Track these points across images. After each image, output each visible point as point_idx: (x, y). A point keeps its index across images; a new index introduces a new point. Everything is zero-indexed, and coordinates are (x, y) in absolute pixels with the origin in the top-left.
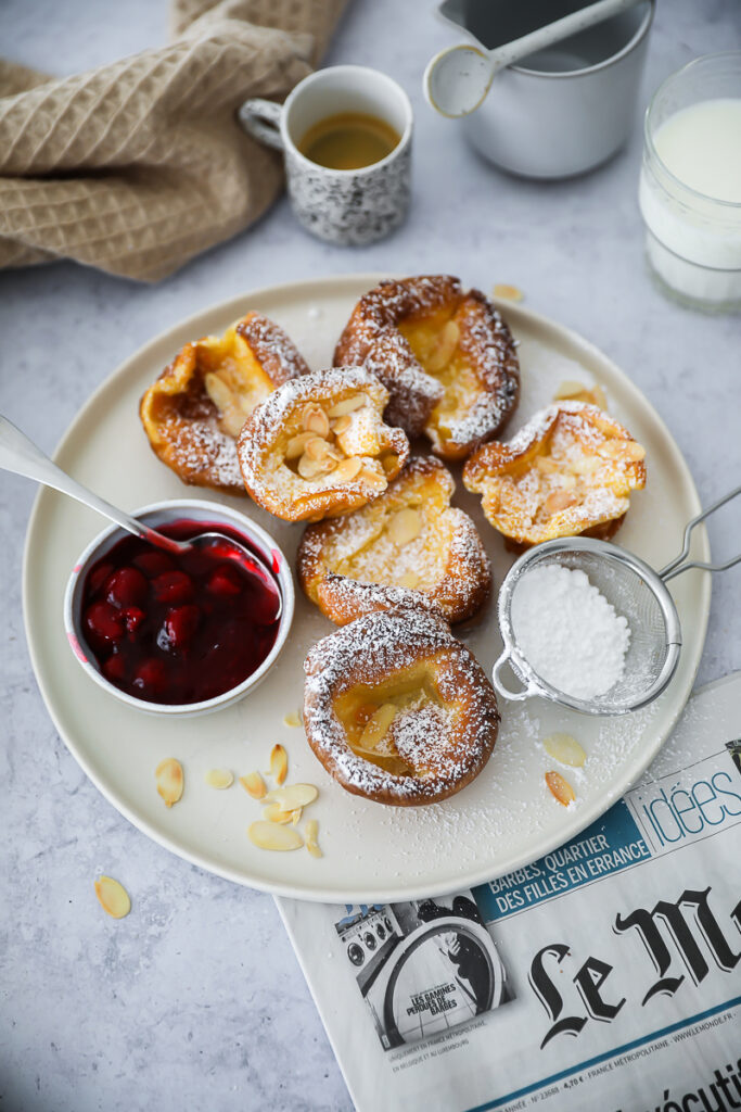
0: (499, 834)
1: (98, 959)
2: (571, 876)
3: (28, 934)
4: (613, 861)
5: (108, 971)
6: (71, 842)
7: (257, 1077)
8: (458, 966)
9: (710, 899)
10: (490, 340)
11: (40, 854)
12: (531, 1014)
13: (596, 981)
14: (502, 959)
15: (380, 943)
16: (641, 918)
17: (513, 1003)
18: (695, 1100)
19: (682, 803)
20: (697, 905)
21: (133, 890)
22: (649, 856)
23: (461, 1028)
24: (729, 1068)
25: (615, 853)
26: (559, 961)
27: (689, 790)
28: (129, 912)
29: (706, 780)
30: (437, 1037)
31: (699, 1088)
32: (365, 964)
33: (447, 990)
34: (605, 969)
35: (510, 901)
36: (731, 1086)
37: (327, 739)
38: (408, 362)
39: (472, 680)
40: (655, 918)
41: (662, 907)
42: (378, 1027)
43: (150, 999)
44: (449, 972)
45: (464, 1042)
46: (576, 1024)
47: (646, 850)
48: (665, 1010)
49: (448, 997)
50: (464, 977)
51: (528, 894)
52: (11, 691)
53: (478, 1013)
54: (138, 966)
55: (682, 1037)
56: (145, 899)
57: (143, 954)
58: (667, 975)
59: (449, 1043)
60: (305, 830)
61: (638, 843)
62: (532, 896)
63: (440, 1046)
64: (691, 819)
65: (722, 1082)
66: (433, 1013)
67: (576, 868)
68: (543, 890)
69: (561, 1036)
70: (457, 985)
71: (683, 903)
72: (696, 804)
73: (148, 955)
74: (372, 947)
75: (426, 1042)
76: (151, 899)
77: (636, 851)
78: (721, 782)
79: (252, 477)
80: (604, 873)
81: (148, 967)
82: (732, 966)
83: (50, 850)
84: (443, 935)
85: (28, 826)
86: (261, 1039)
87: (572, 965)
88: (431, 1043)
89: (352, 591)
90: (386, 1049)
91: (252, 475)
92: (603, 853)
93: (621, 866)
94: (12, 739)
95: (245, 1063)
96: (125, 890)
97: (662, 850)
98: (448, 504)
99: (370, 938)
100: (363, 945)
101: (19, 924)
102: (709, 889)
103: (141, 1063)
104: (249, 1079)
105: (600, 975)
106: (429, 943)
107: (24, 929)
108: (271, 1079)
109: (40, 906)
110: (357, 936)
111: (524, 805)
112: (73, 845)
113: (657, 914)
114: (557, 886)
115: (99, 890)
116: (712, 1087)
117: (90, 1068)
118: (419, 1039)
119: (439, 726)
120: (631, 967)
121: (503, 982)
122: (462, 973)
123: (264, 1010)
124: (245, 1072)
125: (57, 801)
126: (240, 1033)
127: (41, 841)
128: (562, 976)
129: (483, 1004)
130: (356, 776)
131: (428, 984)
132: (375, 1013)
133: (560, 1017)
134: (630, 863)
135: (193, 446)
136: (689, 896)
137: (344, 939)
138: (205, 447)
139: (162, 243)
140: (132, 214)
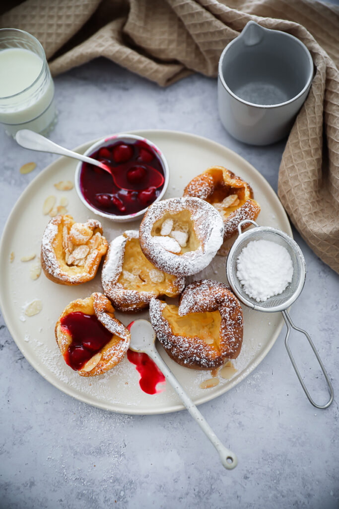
138: (198, 192)
139: (292, 190)
140: (306, 175)
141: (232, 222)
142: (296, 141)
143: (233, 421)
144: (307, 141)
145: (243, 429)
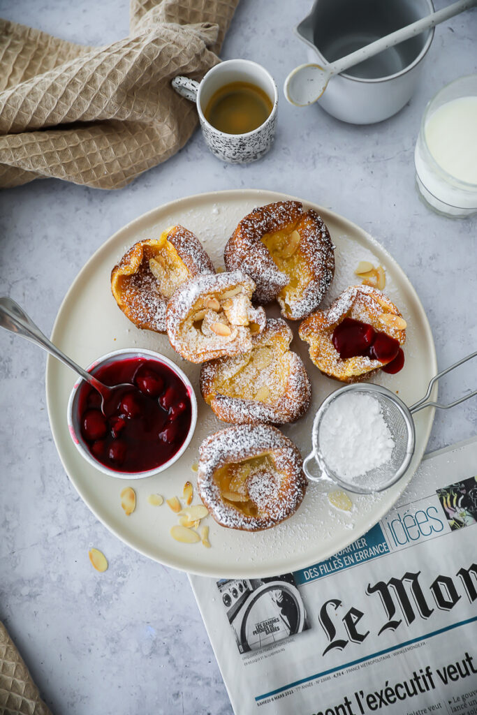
0: (307, 539)
1: (91, 594)
2: (345, 561)
3: (54, 578)
4: (369, 554)
5: (96, 600)
6: (76, 528)
7: (173, 661)
8: (281, 608)
9: (420, 578)
10: (318, 247)
11: (60, 534)
12: (319, 637)
13: (354, 621)
14: (305, 606)
15: (240, 594)
16: (381, 587)
17: (310, 630)
18: (402, 687)
19: (409, 522)
20: (412, 581)
21: (109, 557)
22: (389, 551)
23: (281, 642)
24: (421, 671)
25: (370, 549)
26: (336, 609)
27: (413, 515)
28: (107, 569)
29: (423, 510)
30: (269, 647)
31: (404, 681)
32: (232, 606)
33: (275, 621)
34: (360, 615)
35: (311, 574)
36: (421, 681)
37: (209, 497)
38: (268, 264)
39: (294, 463)
40: (389, 587)
41: (393, 581)
42: (237, 641)
43: (118, 617)
44: (276, 612)
45: (283, 650)
46: (342, 644)
47: (387, 548)
48: (390, 639)
49: (275, 625)
50: (285, 615)
51: (321, 570)
52: (42, 440)
53: (291, 635)
54: (112, 599)
55: (398, 653)
56: (115, 562)
57: (115, 592)
58: (393, 619)
59: (275, 650)
60: (202, 532)
61: (383, 544)
62: (323, 571)
63: (270, 652)
64: (414, 532)
65: (417, 678)
66: (267, 634)
67: (348, 557)
68: (329, 569)
69: (334, 650)
70: (280, 619)
71: (405, 579)
72: (417, 523)
73: (117, 593)
74: (236, 596)
75: (262, 650)
76: (119, 562)
77: (381, 548)
78: (432, 512)
79: (174, 339)
80: (363, 560)
81: (117, 600)
82: (428, 616)
83: (65, 532)
84: (274, 591)
85: (53, 518)
86: (176, 641)
87: (342, 611)
88: (265, 650)
89: (230, 407)
90: (241, 653)
91: (173, 337)
92: (364, 548)
93: (373, 557)
94: (43, 467)
95: (168, 653)
96: (105, 557)
97: (396, 549)
98: (288, 348)
99: (235, 591)
100: (231, 595)
101: (49, 572)
102: (420, 572)
103: (113, 650)
104: (169, 662)
105: (357, 618)
106: (266, 595)
107: (52, 575)
108: (181, 662)
109: (60, 562)
110: (228, 590)
111: (322, 523)
112: (76, 530)
113: (390, 585)
114: (337, 566)
115: (91, 556)
116: (411, 681)
117: (87, 651)
118: (258, 648)
119: (273, 485)
120: (374, 614)
121: (305, 619)
122: (283, 612)
123: (178, 626)
124: (167, 658)
125: (68, 504)
126: (165, 638)
127: (60, 526)
128: (337, 616)
129: (293, 630)
130: (224, 519)
131: (265, 618)
132: (236, 633)
133: (334, 640)
134: (378, 555)
135: (141, 308)
136: (408, 576)
137: (221, 591)
138: (148, 309)
139: (125, 169)
140: (106, 153)
141: (199, 260)
142: (63, 167)
143: (429, 266)
144: (60, 153)
145: (438, 255)
